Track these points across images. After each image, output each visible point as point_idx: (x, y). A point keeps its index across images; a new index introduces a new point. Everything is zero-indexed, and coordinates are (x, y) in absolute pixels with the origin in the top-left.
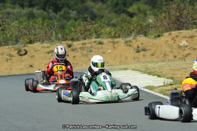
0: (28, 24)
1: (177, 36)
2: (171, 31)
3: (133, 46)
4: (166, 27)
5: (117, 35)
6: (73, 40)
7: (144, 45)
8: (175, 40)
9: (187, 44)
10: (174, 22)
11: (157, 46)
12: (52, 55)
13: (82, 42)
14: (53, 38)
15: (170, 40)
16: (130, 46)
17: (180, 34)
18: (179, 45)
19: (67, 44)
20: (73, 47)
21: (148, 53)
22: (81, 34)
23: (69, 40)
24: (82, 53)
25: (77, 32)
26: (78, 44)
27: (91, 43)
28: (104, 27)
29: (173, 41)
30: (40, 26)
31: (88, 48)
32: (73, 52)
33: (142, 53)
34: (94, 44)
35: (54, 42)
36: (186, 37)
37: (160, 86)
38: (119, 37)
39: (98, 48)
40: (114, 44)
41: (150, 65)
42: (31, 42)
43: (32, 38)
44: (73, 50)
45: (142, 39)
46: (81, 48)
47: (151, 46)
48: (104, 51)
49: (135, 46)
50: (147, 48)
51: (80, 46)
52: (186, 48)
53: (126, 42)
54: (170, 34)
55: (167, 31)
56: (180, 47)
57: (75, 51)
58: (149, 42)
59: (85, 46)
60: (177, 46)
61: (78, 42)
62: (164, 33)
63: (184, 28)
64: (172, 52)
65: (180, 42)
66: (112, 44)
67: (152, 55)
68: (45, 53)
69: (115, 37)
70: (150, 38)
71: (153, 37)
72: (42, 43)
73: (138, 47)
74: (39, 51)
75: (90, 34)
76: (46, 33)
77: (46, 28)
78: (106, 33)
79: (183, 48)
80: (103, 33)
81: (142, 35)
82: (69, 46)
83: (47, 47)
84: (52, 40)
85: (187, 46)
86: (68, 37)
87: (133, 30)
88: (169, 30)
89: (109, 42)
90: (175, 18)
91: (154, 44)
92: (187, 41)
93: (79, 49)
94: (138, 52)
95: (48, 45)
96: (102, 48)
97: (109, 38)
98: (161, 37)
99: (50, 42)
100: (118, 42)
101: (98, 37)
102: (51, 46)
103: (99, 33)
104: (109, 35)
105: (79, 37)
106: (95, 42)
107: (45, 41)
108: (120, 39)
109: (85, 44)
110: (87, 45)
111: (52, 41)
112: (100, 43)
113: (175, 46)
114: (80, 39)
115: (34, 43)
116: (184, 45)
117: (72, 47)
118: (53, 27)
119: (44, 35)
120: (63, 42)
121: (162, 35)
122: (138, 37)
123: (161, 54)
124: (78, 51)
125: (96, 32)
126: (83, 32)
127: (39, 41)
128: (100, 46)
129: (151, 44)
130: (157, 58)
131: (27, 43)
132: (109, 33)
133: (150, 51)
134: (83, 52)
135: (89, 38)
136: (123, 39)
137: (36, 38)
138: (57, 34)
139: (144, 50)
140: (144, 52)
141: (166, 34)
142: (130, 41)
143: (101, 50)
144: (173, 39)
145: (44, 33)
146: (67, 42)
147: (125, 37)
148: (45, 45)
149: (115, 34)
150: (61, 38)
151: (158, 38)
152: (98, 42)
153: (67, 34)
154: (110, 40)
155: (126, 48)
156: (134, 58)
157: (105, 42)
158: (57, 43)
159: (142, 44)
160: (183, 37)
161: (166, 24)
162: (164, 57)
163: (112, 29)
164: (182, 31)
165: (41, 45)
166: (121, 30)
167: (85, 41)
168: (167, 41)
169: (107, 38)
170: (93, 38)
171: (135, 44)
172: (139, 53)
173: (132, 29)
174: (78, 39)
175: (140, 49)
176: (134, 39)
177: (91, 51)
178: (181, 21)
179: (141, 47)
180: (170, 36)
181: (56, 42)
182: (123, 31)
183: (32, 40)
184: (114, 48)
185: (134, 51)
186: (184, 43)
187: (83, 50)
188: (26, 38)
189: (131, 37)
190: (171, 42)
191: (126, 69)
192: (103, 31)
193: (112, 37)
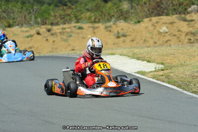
0: (7, 8)
1: (157, 22)
2: (151, 17)
3: (113, 32)
4: (147, 12)
5: (97, 20)
6: (52, 24)
7: (124, 31)
8: (155, 26)
9: (167, 30)
10: (154, 7)
11: (137, 32)
12: (31, 40)
13: (62, 26)
14: (32, 22)
15: (150, 26)
16: (110, 31)
17: (160, 20)
18: (159, 31)
19: (46, 28)
20: (53, 32)
21: (128, 39)
22: (61, 18)
23: (48, 24)
24: (62, 38)
25: (57, 17)
26: (58, 29)
27: (70, 28)
28: (84, 12)
29: (153, 27)
30: (19, 10)
31: (68, 33)
32: (52, 37)
33: (122, 39)
34: (74, 29)
35: (33, 26)
36: (166, 23)
37: (151, 72)
38: (99, 22)
39: (78, 34)
40: (94, 29)
41: (136, 51)
42: (10, 26)
43: (11, 22)
44: (52, 35)
45: (122, 24)
46: (60, 33)
47: (131, 31)
48: (84, 36)
49: (116, 32)
50: (128, 34)
51: (60, 31)
52: (166, 34)
53: (106, 28)
54: (151, 20)
55: (147, 17)
56: (160, 33)
57: (55, 36)
58: (129, 28)
59: (64, 31)
60: (157, 32)
61: (58, 27)
62: (144, 18)
63: (164, 14)
64: (152, 38)
65: (161, 28)
66: (92, 29)
67: (132, 41)
68: (24, 37)
69: (95, 22)
70: (130, 23)
71: (133, 22)
72: (21, 27)
73: (118, 33)
74: (18, 35)
75: (70, 19)
76: (25, 17)
77: (25, 12)
78: (86, 18)
79: (163, 34)
80: (83, 18)
81: (122, 21)
82: (49, 31)
83: (27, 31)
84: (30, 24)
85: (167, 33)
86: (47, 22)
87: (113, 16)
88: (149, 16)
89: (89, 27)
90: (155, 3)
91: (134, 30)
92: (167, 27)
93: (58, 34)
94: (118, 37)
95: (27, 29)
96: (82, 33)
97: (89, 23)
98: (141, 23)
99: (29, 26)
100: (98, 27)
101: (78, 22)
102: (31, 30)
103: (79, 17)
104: (89, 20)
105: (59, 21)
106: (75, 27)
107: (25, 25)
108: (100, 25)
109: (65, 29)
110: (67, 30)
111: (31, 26)
112: (80, 28)
113: (155, 32)
114: (59, 24)
115: (13, 26)
116: (164, 31)
117: (51, 32)
118: (32, 11)
119: (23, 19)
120: (42, 27)
121: (143, 21)
122: (118, 23)
123: (141, 39)
124: (57, 36)
125: (76, 17)
126: (62, 17)
127: (18, 25)
128: (80, 31)
129: (132, 30)
130: (137, 43)
131: (6, 27)
132: (89, 18)
133: (130, 37)
134: (62, 36)
135: (69, 23)
136: (103, 24)
137: (15, 22)
138: (36, 18)
139: (124, 36)
140: (124, 38)
141: (146, 20)
142: (110, 27)
143: (81, 35)
144: (153, 25)
145: (23, 17)
146: (46, 26)
147: (105, 23)
148: (24, 29)
149: (95, 19)
150: (40, 22)
151: (139, 24)
152: (78, 27)
153: (46, 18)
154: (90, 25)
155: (107, 33)
156: (114, 44)
157: (84, 28)
158: (37, 27)
159: (122, 29)
160: (163, 23)
161: (146, 9)
162: (144, 43)
163: (92, 14)
164: (162, 17)
165: (20, 29)
166: (101, 15)
167: (65, 26)
168: (147, 27)
169: (87, 22)
170: (73, 22)
171: (115, 30)
172: (119, 39)
173: (112, 14)
174: (57, 24)
175: (120, 34)
176: (114, 24)
177: (70, 36)
178: (161, 7)
179: (121, 32)
180: (150, 22)
181: (35, 26)
182: (103, 16)
183: (11, 23)
184: (94, 33)
185: (115, 37)
186: (164, 29)
187: (63, 35)
188: (5, 21)
189: (112, 23)
190: (151, 28)
191: (113, 54)
192: (82, 16)
193: (92, 22)
